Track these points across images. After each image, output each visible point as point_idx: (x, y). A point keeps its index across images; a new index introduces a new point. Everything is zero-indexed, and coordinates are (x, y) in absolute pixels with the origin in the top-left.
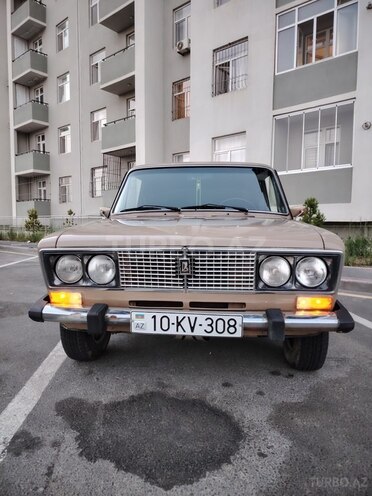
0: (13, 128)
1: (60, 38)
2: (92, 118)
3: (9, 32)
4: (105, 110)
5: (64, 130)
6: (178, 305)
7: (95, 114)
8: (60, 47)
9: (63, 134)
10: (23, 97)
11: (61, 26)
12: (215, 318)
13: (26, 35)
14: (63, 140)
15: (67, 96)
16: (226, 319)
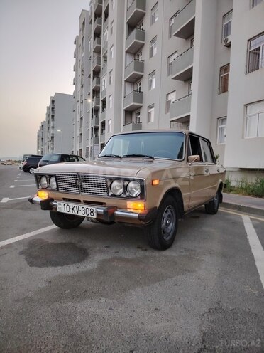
0: (123, 109)
1: (152, 49)
2: (167, 98)
3: (124, 51)
4: (175, 93)
5: (152, 108)
6: (78, 201)
7: (169, 95)
8: (151, 55)
9: (150, 110)
10: (130, 90)
11: (153, 41)
12: (85, 207)
13: (133, 51)
14: (150, 113)
15: (154, 86)
16: (90, 208)
